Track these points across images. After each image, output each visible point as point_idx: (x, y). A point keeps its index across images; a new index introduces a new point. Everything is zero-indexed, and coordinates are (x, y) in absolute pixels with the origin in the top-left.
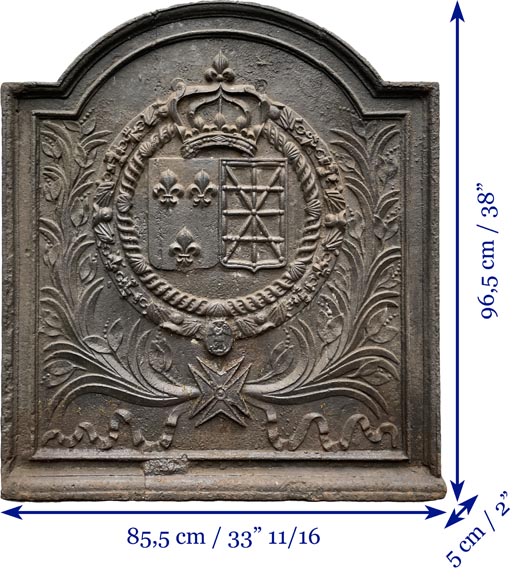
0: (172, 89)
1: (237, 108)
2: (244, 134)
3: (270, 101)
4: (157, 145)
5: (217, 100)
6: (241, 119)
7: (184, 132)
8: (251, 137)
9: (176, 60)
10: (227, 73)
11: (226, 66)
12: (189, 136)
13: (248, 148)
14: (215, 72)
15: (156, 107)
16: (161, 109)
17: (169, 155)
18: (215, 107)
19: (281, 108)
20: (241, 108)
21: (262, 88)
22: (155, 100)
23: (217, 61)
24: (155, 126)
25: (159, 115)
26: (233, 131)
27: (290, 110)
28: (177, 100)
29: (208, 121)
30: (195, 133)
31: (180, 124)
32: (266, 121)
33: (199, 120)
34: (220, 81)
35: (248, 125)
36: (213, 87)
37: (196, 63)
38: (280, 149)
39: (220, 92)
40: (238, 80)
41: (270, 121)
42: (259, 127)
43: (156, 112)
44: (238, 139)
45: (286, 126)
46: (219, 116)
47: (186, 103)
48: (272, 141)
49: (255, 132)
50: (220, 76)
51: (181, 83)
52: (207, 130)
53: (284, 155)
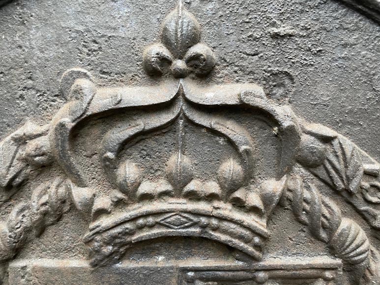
0: (61, 95)
1: (221, 141)
2: (239, 204)
3: (301, 123)
4: (27, 230)
5: (173, 122)
6: (231, 167)
7: (90, 203)
8: (254, 210)
9: (71, 23)
10: (197, 57)
11: (194, 39)
12: (102, 212)
13: (247, 241)
14: (166, 53)
15: (21, 141)
16: (31, 147)
17: (57, 253)
18: (169, 139)
19: (327, 140)
20: (230, 142)
21: (280, 91)
22: (20, 122)
23: (172, 27)
24: (21, 185)
25: (27, 160)
26: (211, 197)
27: (349, 144)
28: (70, 125)
29: (151, 173)
30: (119, 204)
31: (80, 183)
32: (289, 171)
33: (129, 170)
34: (179, 75)
35: (247, 180)
36: (162, 92)
37: (121, 33)
38: (323, 235)
39: (181, 105)
40: (222, 71)
41: (299, 170)
42: (273, 186)
43: (22, 153)
44: (221, 219)
45: (340, 185)
46: (177, 161)
47: (96, 131)
48: (304, 218)
49: (266, 199)
50: (180, 64)
51: (82, 83)
52: (147, 197)
53: (332, 251)
